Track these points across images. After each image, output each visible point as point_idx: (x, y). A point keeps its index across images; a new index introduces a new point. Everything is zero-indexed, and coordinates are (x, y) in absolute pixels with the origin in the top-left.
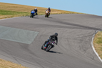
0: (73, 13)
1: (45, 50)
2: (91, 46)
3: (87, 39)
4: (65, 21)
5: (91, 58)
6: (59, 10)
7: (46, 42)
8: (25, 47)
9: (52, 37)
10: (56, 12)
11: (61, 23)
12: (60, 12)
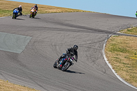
0: (78, 11)
1: (60, 69)
2: (102, 55)
3: (97, 45)
4: (67, 22)
5: (102, 71)
6: (58, 8)
7: (61, 58)
8: (14, 57)
9: (69, 50)
10: (55, 11)
11: (62, 24)
12: (60, 10)
